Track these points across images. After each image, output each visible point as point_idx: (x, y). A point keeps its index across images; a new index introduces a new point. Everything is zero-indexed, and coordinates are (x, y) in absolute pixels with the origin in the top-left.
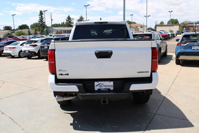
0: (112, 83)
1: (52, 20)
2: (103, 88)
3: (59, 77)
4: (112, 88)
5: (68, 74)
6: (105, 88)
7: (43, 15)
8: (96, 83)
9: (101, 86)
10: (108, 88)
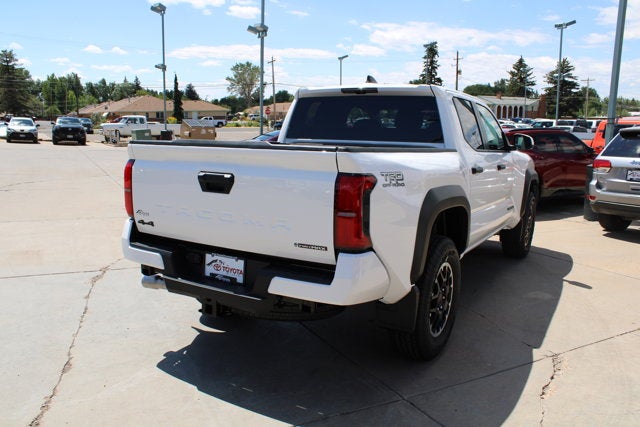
0: (240, 264)
1: (458, 72)
2: (222, 272)
3: (142, 228)
4: (240, 279)
5: (152, 224)
6: (225, 273)
7: (436, 58)
8: (209, 258)
9: (217, 267)
10: (231, 275)
